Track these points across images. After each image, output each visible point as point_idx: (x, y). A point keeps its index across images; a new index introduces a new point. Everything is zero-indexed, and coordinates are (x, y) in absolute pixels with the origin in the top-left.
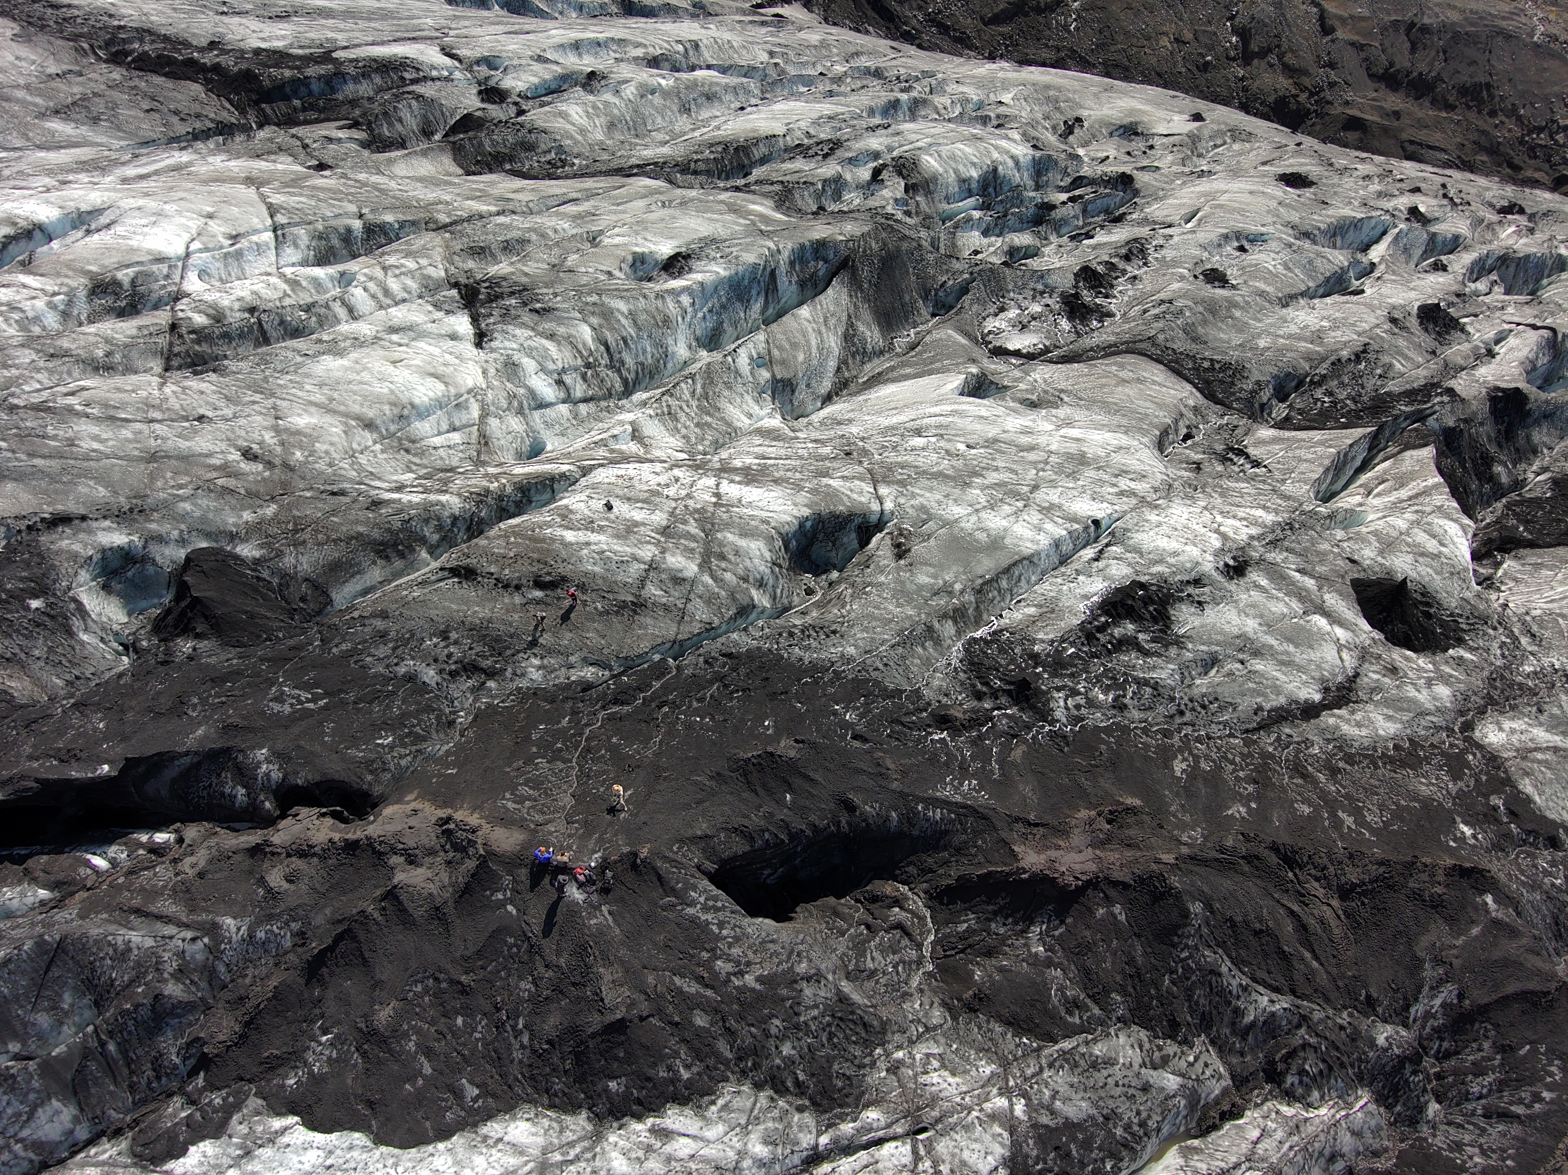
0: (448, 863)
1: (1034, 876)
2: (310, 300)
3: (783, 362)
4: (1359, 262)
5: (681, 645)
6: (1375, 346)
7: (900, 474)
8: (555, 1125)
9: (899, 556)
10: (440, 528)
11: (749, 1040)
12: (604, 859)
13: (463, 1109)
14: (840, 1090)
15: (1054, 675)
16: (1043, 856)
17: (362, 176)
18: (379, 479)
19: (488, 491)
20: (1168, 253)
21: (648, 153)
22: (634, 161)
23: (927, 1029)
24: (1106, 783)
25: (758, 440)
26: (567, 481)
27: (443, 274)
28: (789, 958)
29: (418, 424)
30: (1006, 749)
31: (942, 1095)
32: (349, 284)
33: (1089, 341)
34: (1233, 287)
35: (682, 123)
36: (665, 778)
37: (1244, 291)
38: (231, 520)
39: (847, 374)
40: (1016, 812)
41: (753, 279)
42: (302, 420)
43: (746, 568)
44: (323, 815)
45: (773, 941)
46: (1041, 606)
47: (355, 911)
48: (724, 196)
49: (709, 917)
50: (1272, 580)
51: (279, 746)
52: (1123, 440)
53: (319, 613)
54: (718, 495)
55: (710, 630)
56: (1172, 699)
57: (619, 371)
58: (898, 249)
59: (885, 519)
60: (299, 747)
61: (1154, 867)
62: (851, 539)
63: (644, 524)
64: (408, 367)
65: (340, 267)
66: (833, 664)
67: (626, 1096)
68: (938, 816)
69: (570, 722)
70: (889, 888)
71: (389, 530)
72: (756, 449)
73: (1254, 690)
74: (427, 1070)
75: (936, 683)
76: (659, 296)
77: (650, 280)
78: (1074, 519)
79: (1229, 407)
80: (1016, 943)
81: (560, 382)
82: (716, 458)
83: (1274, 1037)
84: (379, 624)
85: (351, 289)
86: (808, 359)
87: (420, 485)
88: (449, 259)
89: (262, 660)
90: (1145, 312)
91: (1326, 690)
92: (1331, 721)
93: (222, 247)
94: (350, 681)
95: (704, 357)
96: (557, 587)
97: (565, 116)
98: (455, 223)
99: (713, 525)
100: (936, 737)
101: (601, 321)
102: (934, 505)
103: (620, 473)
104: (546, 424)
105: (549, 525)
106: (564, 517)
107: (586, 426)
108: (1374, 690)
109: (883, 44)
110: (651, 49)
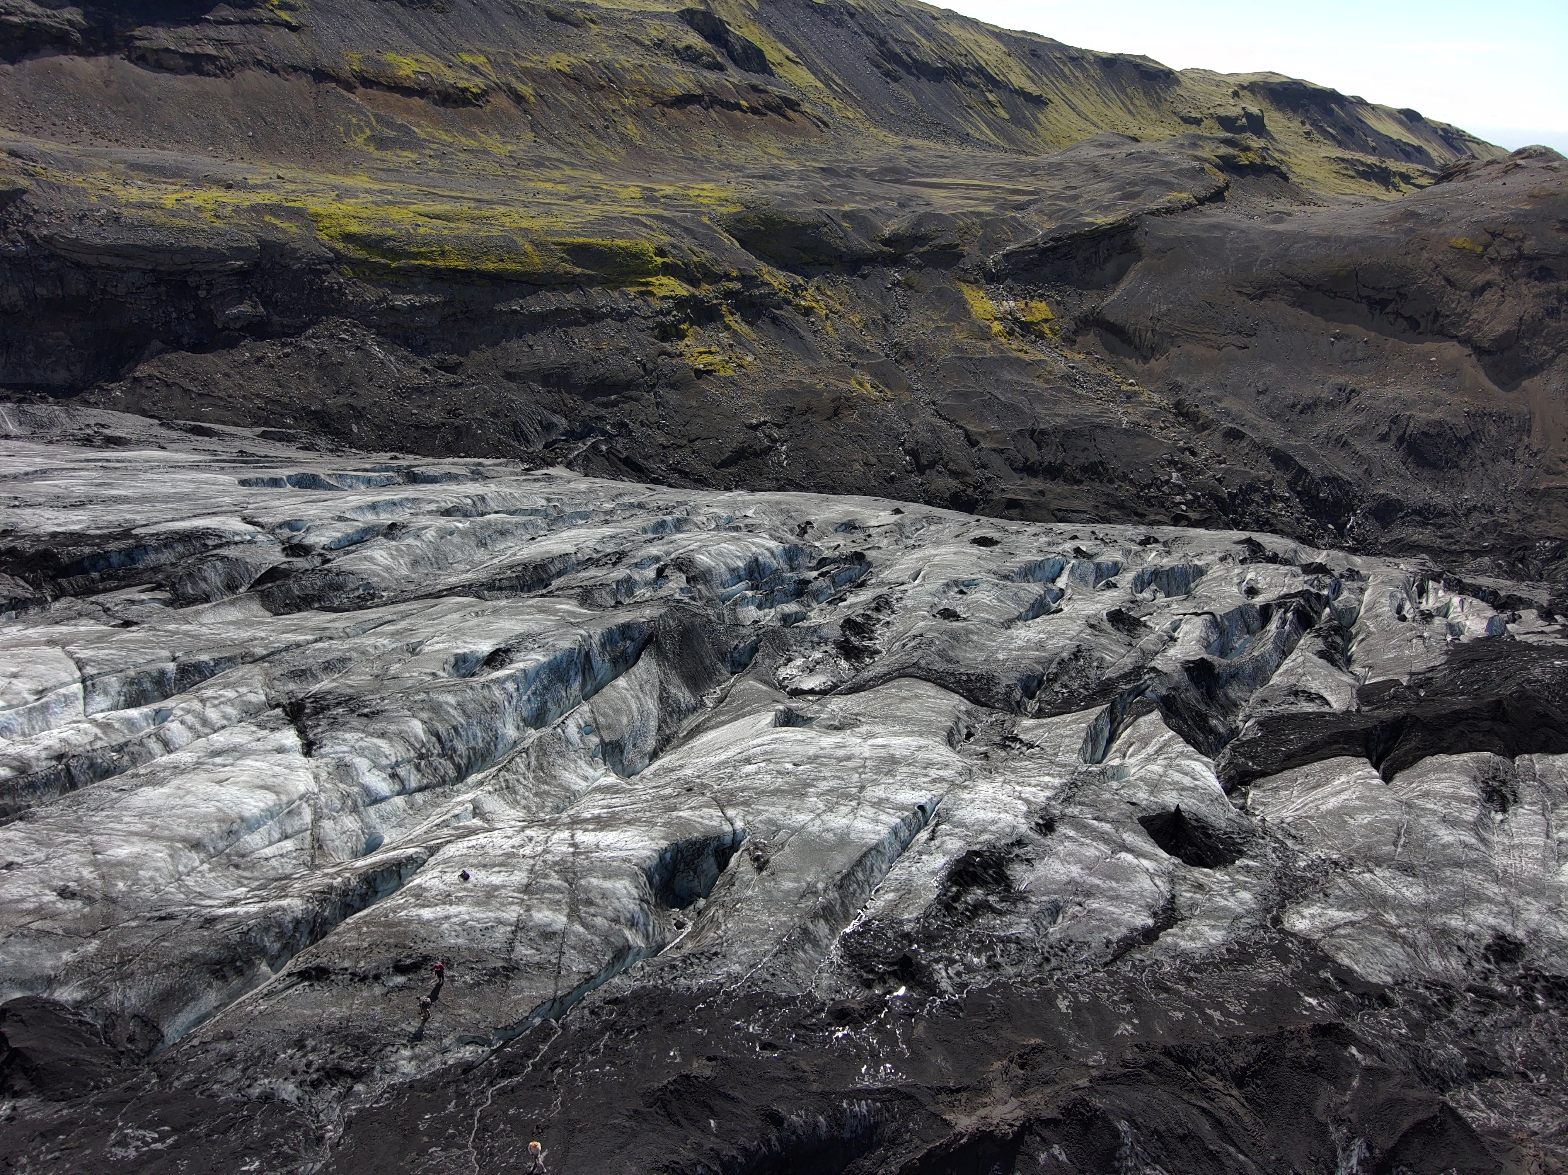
1: (972, 1136)
2: (123, 740)
3: (609, 727)
4: (1052, 590)
5: (562, 1003)
6: (1084, 647)
7: (741, 796)
9: (760, 869)
10: (281, 935)
15: (929, 949)
16: (974, 1118)
17: (172, 627)
18: (209, 898)
19: (331, 887)
20: (909, 603)
21: (454, 579)
22: (439, 588)
24: (1007, 1032)
25: (599, 796)
26: (415, 864)
27: (263, 698)
29: (247, 838)
30: (907, 1028)
32: (165, 720)
33: (866, 675)
34: (965, 619)
35: (480, 555)
36: (580, 1131)
37: (974, 621)
38: (48, 964)
39: (667, 731)
40: (936, 1083)
41: (571, 662)
42: (123, 851)
43: (615, 909)
46: (898, 890)
48: (531, 602)
50: (1077, 830)
52: (922, 741)
53: (149, 1053)
54: (574, 845)
55: (589, 979)
56: (1036, 950)
57: (451, 758)
58: (693, 624)
59: (738, 838)
61: (1075, 1094)
62: (709, 864)
63: (504, 887)
64: (236, 783)
65: (156, 706)
66: (722, 985)
68: (865, 1110)
69: (457, 1105)
71: (227, 946)
72: (601, 802)
73: (1098, 927)
75: (825, 983)
76: (485, 686)
77: (473, 675)
78: (902, 808)
79: (994, 708)
81: (394, 776)
82: (564, 815)
84: (224, 1046)
85: (167, 724)
86: (632, 721)
87: (255, 896)
88: (269, 684)
89: (96, 1105)
90: (904, 645)
91: (1155, 915)
92: (1169, 939)
93: (26, 703)
94: (199, 1113)
95: (533, 734)
96: (420, 968)
97: (371, 559)
98: (272, 654)
99: (575, 873)
100: (840, 1034)
101: (431, 715)
102: (780, 816)
103: (470, 844)
104: (382, 817)
105: (402, 907)
106: (418, 896)
107: (425, 813)
108: (1192, 906)
109: (640, 487)
110: (443, 504)
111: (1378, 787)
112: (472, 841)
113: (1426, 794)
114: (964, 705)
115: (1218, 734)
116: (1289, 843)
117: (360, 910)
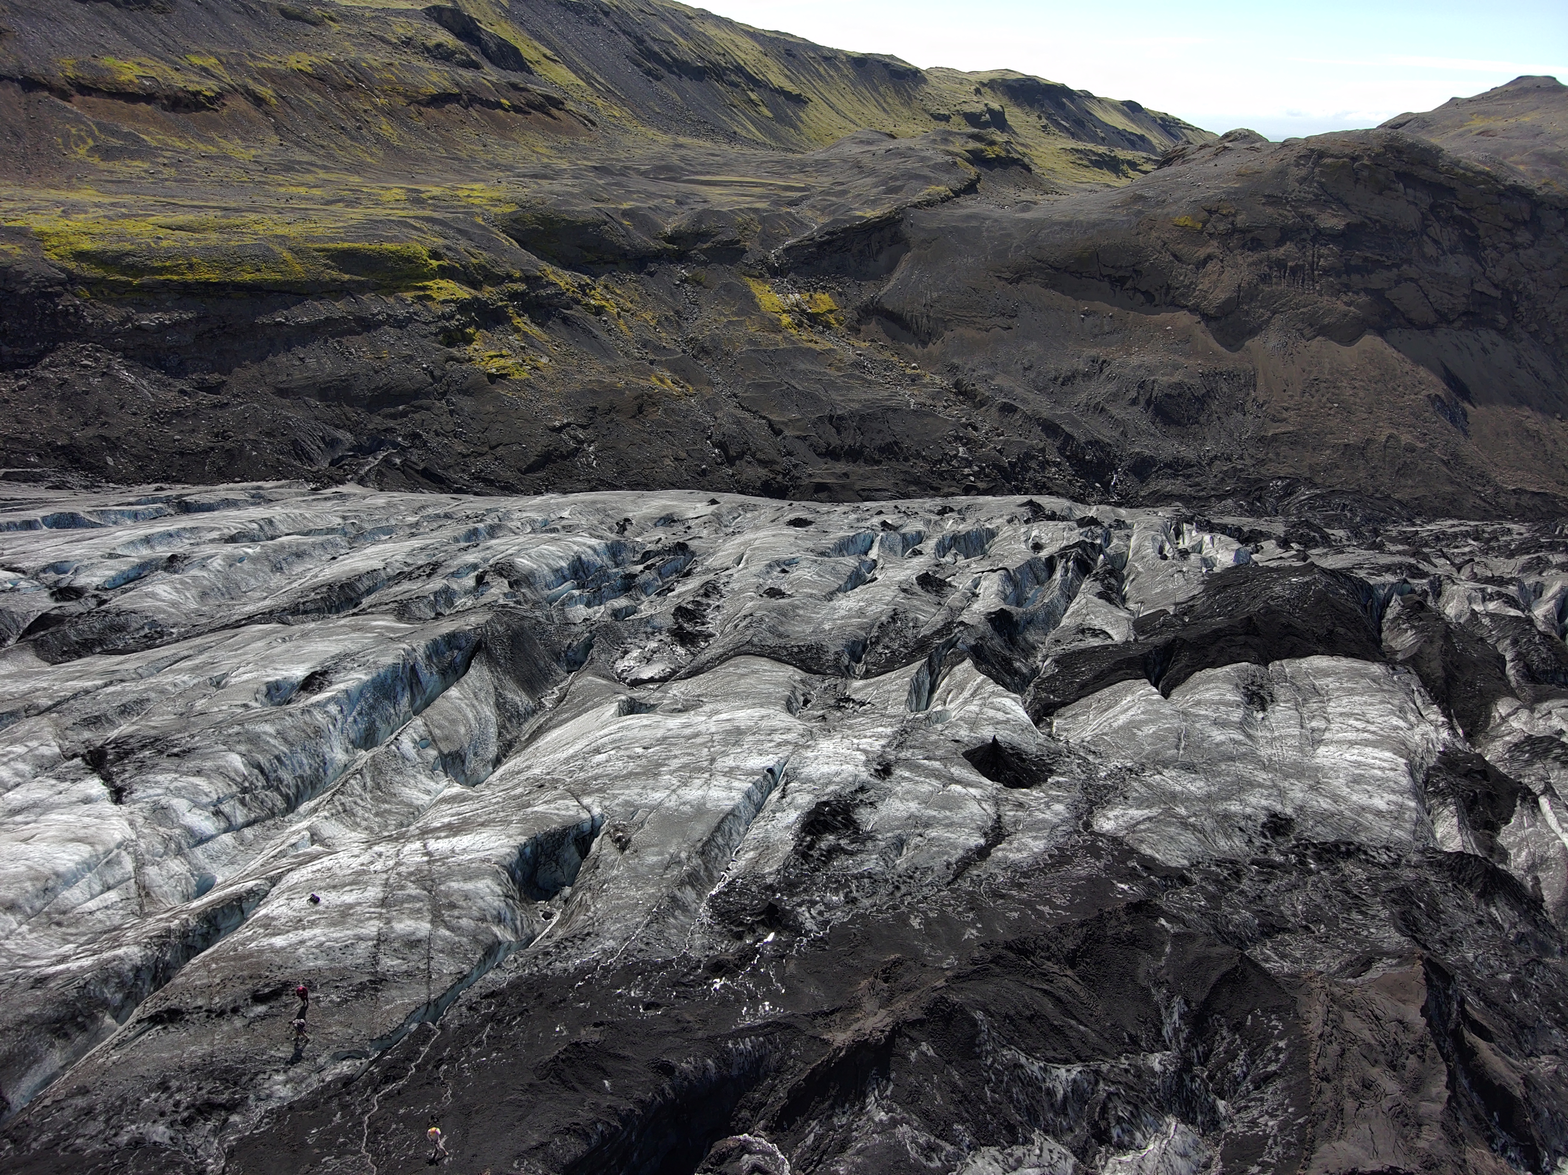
1: (849, 1048)
3: (446, 739)
4: (865, 562)
5: (437, 1006)
6: (900, 610)
7: (595, 784)
9: (623, 849)
10: (122, 985)
15: (791, 895)
16: (849, 1032)
18: (36, 957)
19: (169, 931)
20: (735, 585)
21: (251, 608)
22: (236, 617)
24: (869, 954)
25: (446, 806)
26: (257, 896)
27: (57, 750)
29: (66, 894)
30: (780, 968)
33: (703, 658)
34: (790, 596)
35: (277, 580)
36: (477, 1112)
37: (798, 596)
39: (508, 737)
40: (811, 1010)
41: (396, 677)
43: (480, 909)
46: (756, 848)
48: (342, 622)
50: (911, 771)
52: (763, 712)
54: (428, 854)
55: (462, 979)
56: (887, 881)
57: (278, 789)
58: (522, 628)
59: (598, 824)
61: (935, 994)
62: (571, 852)
63: (359, 904)
64: (43, 839)
66: (598, 962)
68: (749, 1046)
69: (343, 1117)
70: (731, 1142)
71: (64, 1003)
72: (449, 811)
73: (939, 852)
75: (698, 943)
76: (305, 711)
77: (290, 701)
78: (753, 773)
79: (825, 674)
80: (861, 1123)
81: (217, 813)
82: (412, 828)
83: (1086, 1103)
84: (80, 1101)
86: (470, 730)
87: (86, 950)
88: (62, 735)
90: (736, 626)
91: (985, 834)
92: (1000, 854)
95: (364, 756)
96: (280, 995)
97: (153, 596)
98: (59, 703)
99: (433, 880)
100: (717, 986)
101: (249, 746)
102: (636, 797)
103: (315, 868)
104: (211, 857)
105: (251, 939)
106: (266, 926)
107: (257, 847)
108: (1016, 823)
109: (444, 497)
110: (226, 531)
111: (1158, 701)
112: (317, 865)
113: (1198, 703)
114: (798, 675)
115: (1022, 675)
116: (1091, 758)
117: (203, 950)
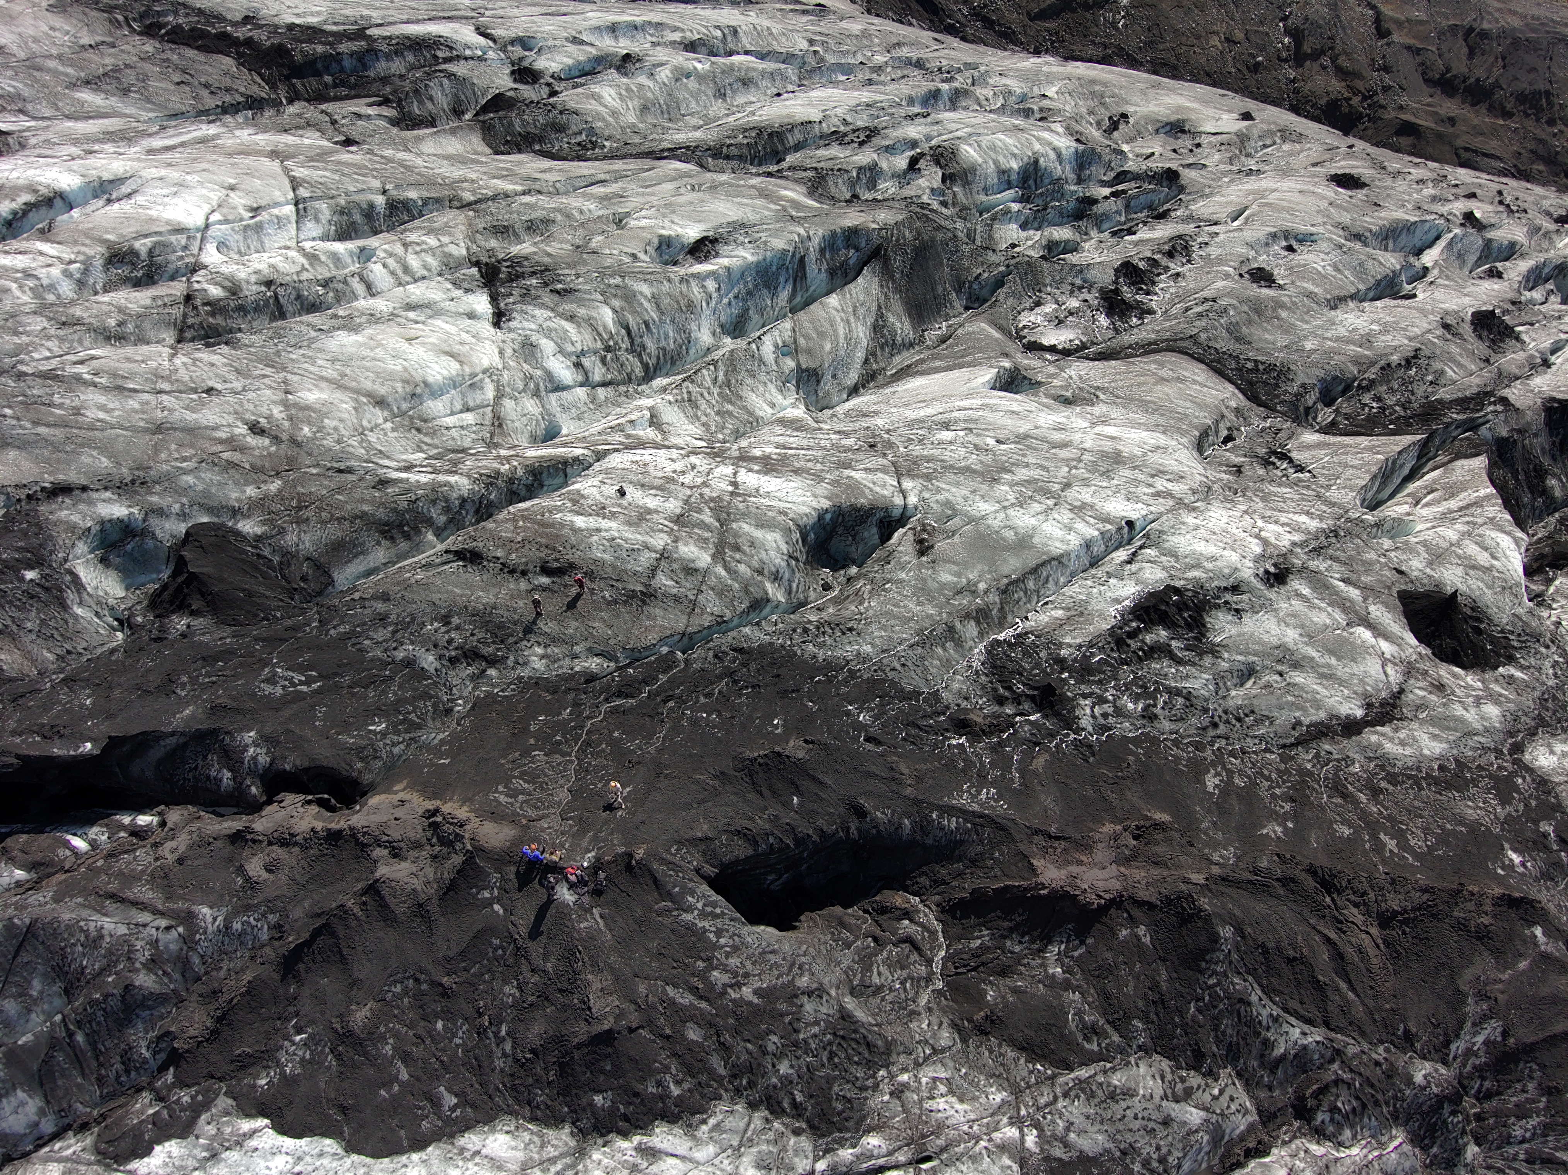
0: (434, 857)
1: (1053, 892)
2: (328, 275)
3: (809, 352)
4: (1412, 266)
5: (691, 638)
6: (1426, 352)
7: (925, 468)
8: (536, 1139)
9: (922, 553)
10: (447, 509)
11: (744, 1057)
12: (598, 859)
13: (440, 1118)
14: (839, 1114)
15: (1081, 681)
16: (1063, 872)
17: (389, 153)
18: (388, 457)
19: (498, 473)
20: (1213, 251)
21: (681, 137)
22: (666, 145)
23: (935, 1051)
24: (1133, 796)
25: (779, 430)
26: (580, 466)
27: (464, 252)
28: (790, 970)
29: (430, 403)
30: (1027, 757)
31: (948, 1122)
32: (369, 260)
33: (1127, 339)
34: (1280, 287)
35: (717, 108)
36: (666, 776)
37: (1292, 290)
38: (234, 495)
39: (874, 366)
40: (1036, 823)
41: (782, 266)
42: (311, 396)
43: (761, 560)
44: (309, 802)
45: (773, 952)
46: (1069, 609)
47: (334, 905)
48: (755, 181)
49: (706, 924)
50: (1314, 589)
51: (268, 729)
52: (1161, 440)
53: (320, 593)
54: (735, 484)
55: (721, 623)
56: (1206, 710)
57: (640, 355)
58: (933, 239)
59: (908, 514)
60: (289, 731)
62: (872, 533)
63: (657, 512)
64: (423, 344)
65: (360, 243)
66: (848, 662)
67: (612, 1112)
68: (953, 825)
69: (571, 714)
70: (899, 899)
71: (395, 510)
72: (777, 439)
73: (1293, 704)
74: (404, 1076)
75: (956, 686)
76: (684, 280)
77: (675, 264)
78: (1106, 519)
79: (1273, 410)
81: (578, 365)
82: (735, 447)
83: (1305, 1072)
84: (380, 606)
85: (371, 265)
86: (835, 348)
87: (429, 465)
88: (472, 237)
89: (257, 639)
90: (1186, 310)
91: (1369, 706)
92: (1374, 738)
93: (242, 220)
94: (345, 665)
95: (727, 344)
97: (597, 97)
98: (479, 202)
99: (728, 515)
100: (954, 743)
101: (623, 304)
102: (960, 500)
103: (635, 458)
104: (563, 407)
105: (558, 510)
106: (575, 502)
107: (604, 410)
108: (1418, 708)
109: (926, 36)
110: (688, 34)
112: (637, 455)
114: (1236, 401)
117: (521, 502)
